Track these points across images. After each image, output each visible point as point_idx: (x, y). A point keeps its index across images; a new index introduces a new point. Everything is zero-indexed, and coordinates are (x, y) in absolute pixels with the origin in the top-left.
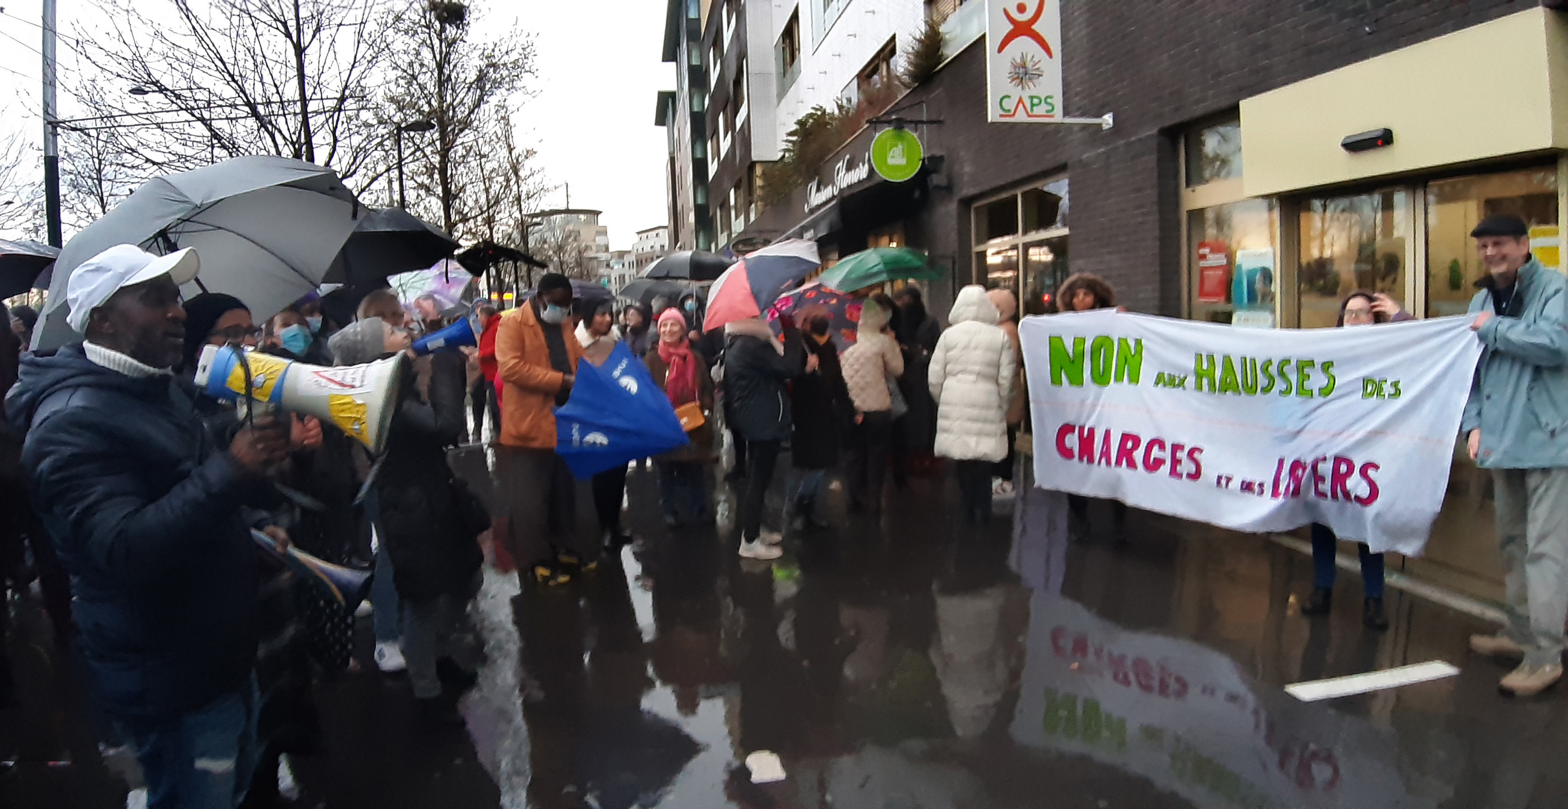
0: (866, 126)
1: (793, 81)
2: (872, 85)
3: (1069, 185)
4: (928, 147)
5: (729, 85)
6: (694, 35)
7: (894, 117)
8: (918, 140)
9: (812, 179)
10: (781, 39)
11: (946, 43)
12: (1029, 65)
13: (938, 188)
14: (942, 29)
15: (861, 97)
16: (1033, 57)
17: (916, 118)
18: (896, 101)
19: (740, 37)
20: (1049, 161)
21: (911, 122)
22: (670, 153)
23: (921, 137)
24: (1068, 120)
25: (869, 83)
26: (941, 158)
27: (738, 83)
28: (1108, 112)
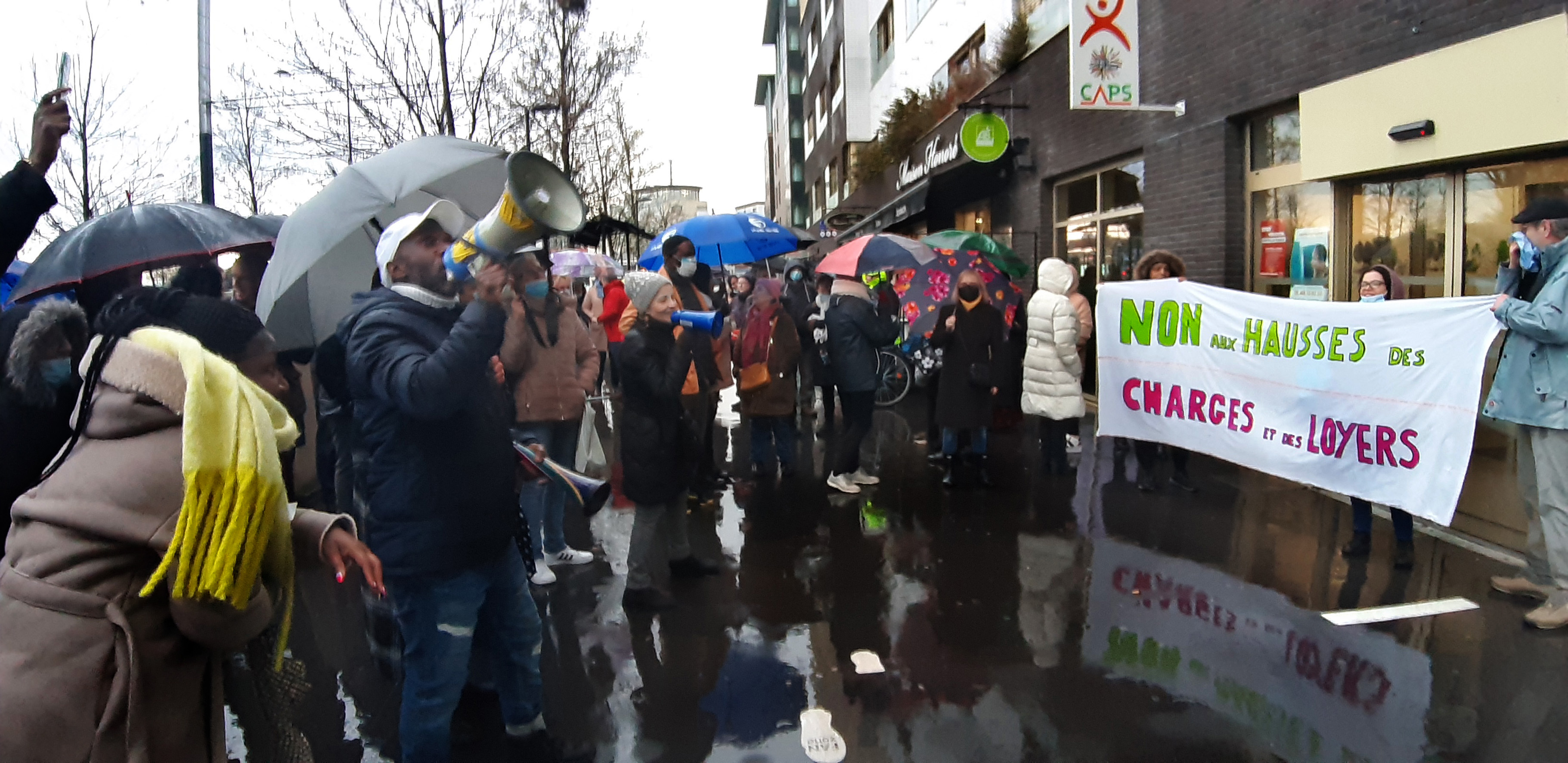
0: (956, 110)
1: (887, 66)
2: (962, 71)
3: (1145, 167)
4: (1014, 130)
5: (826, 70)
6: (793, 21)
7: (982, 102)
8: (1005, 124)
9: (904, 159)
10: (876, 27)
11: (1033, 33)
12: (1109, 57)
13: (1022, 168)
14: (1029, 20)
15: (953, 83)
16: (1112, 50)
17: (1003, 102)
18: (985, 87)
19: (837, 24)
20: (1126, 145)
21: (998, 107)
22: (768, 134)
23: (1008, 120)
24: (1144, 108)
25: (959, 69)
26: (1026, 141)
27: (834, 67)
28: (1180, 100)
